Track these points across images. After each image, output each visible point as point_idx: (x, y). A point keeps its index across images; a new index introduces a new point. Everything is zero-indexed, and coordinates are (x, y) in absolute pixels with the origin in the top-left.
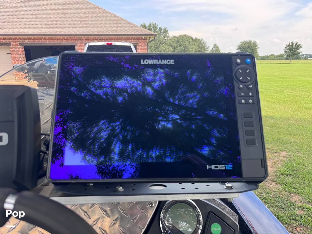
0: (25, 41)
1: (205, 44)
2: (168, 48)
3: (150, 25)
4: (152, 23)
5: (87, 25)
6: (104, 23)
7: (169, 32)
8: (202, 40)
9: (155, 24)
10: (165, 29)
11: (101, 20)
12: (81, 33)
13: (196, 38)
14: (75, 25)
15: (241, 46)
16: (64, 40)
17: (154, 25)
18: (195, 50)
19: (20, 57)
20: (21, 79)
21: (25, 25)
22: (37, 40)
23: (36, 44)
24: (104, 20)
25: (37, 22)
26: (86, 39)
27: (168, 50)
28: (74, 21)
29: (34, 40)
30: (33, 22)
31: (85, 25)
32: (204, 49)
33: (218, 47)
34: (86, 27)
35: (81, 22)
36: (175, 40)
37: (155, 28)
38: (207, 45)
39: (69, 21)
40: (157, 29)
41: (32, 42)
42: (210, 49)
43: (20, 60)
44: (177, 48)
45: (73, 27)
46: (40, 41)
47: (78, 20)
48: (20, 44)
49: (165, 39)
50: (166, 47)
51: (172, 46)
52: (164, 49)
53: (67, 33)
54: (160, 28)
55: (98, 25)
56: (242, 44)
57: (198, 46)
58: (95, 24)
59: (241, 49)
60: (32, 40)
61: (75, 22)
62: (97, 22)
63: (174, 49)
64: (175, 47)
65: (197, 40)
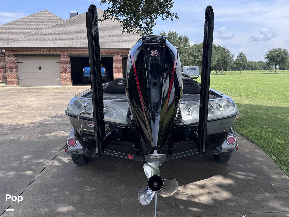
0: (72, 53)
1: (229, 53)
2: (188, 58)
3: (170, 33)
4: (171, 32)
5: (123, 41)
6: (136, 39)
7: (189, 41)
8: (226, 48)
9: (175, 32)
10: (185, 38)
11: (134, 36)
12: (119, 47)
13: (219, 46)
14: (113, 41)
15: (269, 54)
16: (104, 52)
17: (173, 34)
18: (218, 59)
19: (67, 66)
20: (66, 84)
21: (73, 40)
22: (82, 52)
23: (81, 55)
24: (136, 36)
25: (82, 38)
26: (122, 52)
27: (188, 59)
28: (111, 37)
29: (80, 52)
30: (78, 38)
31: (121, 41)
32: (227, 58)
33: (244, 56)
34: (122, 42)
35: (118, 38)
36: (195, 49)
37: (175, 37)
38: (232, 54)
39: (108, 37)
40: (177, 38)
41: (78, 54)
42: (235, 58)
43: (67, 68)
44: (198, 57)
45: (111, 42)
46: (84, 53)
47: (115, 36)
48: (68, 56)
49: (185, 48)
50: (187, 56)
51: (192, 55)
52: (184, 58)
53: (107, 47)
54: (180, 36)
55: (132, 41)
56: (271, 53)
57: (221, 54)
58: (129, 40)
59: (270, 57)
60: (78, 52)
61: (113, 38)
62: (131, 39)
63: (195, 58)
64: (195, 56)
65: (220, 49)
